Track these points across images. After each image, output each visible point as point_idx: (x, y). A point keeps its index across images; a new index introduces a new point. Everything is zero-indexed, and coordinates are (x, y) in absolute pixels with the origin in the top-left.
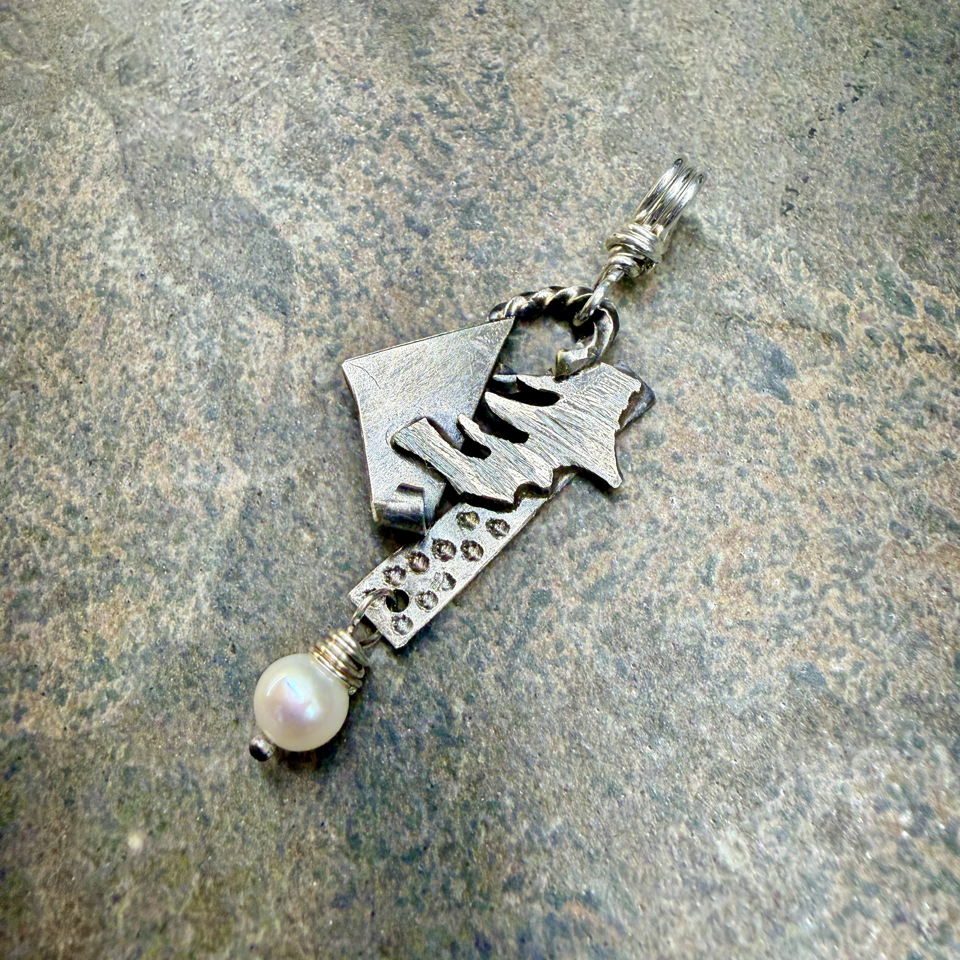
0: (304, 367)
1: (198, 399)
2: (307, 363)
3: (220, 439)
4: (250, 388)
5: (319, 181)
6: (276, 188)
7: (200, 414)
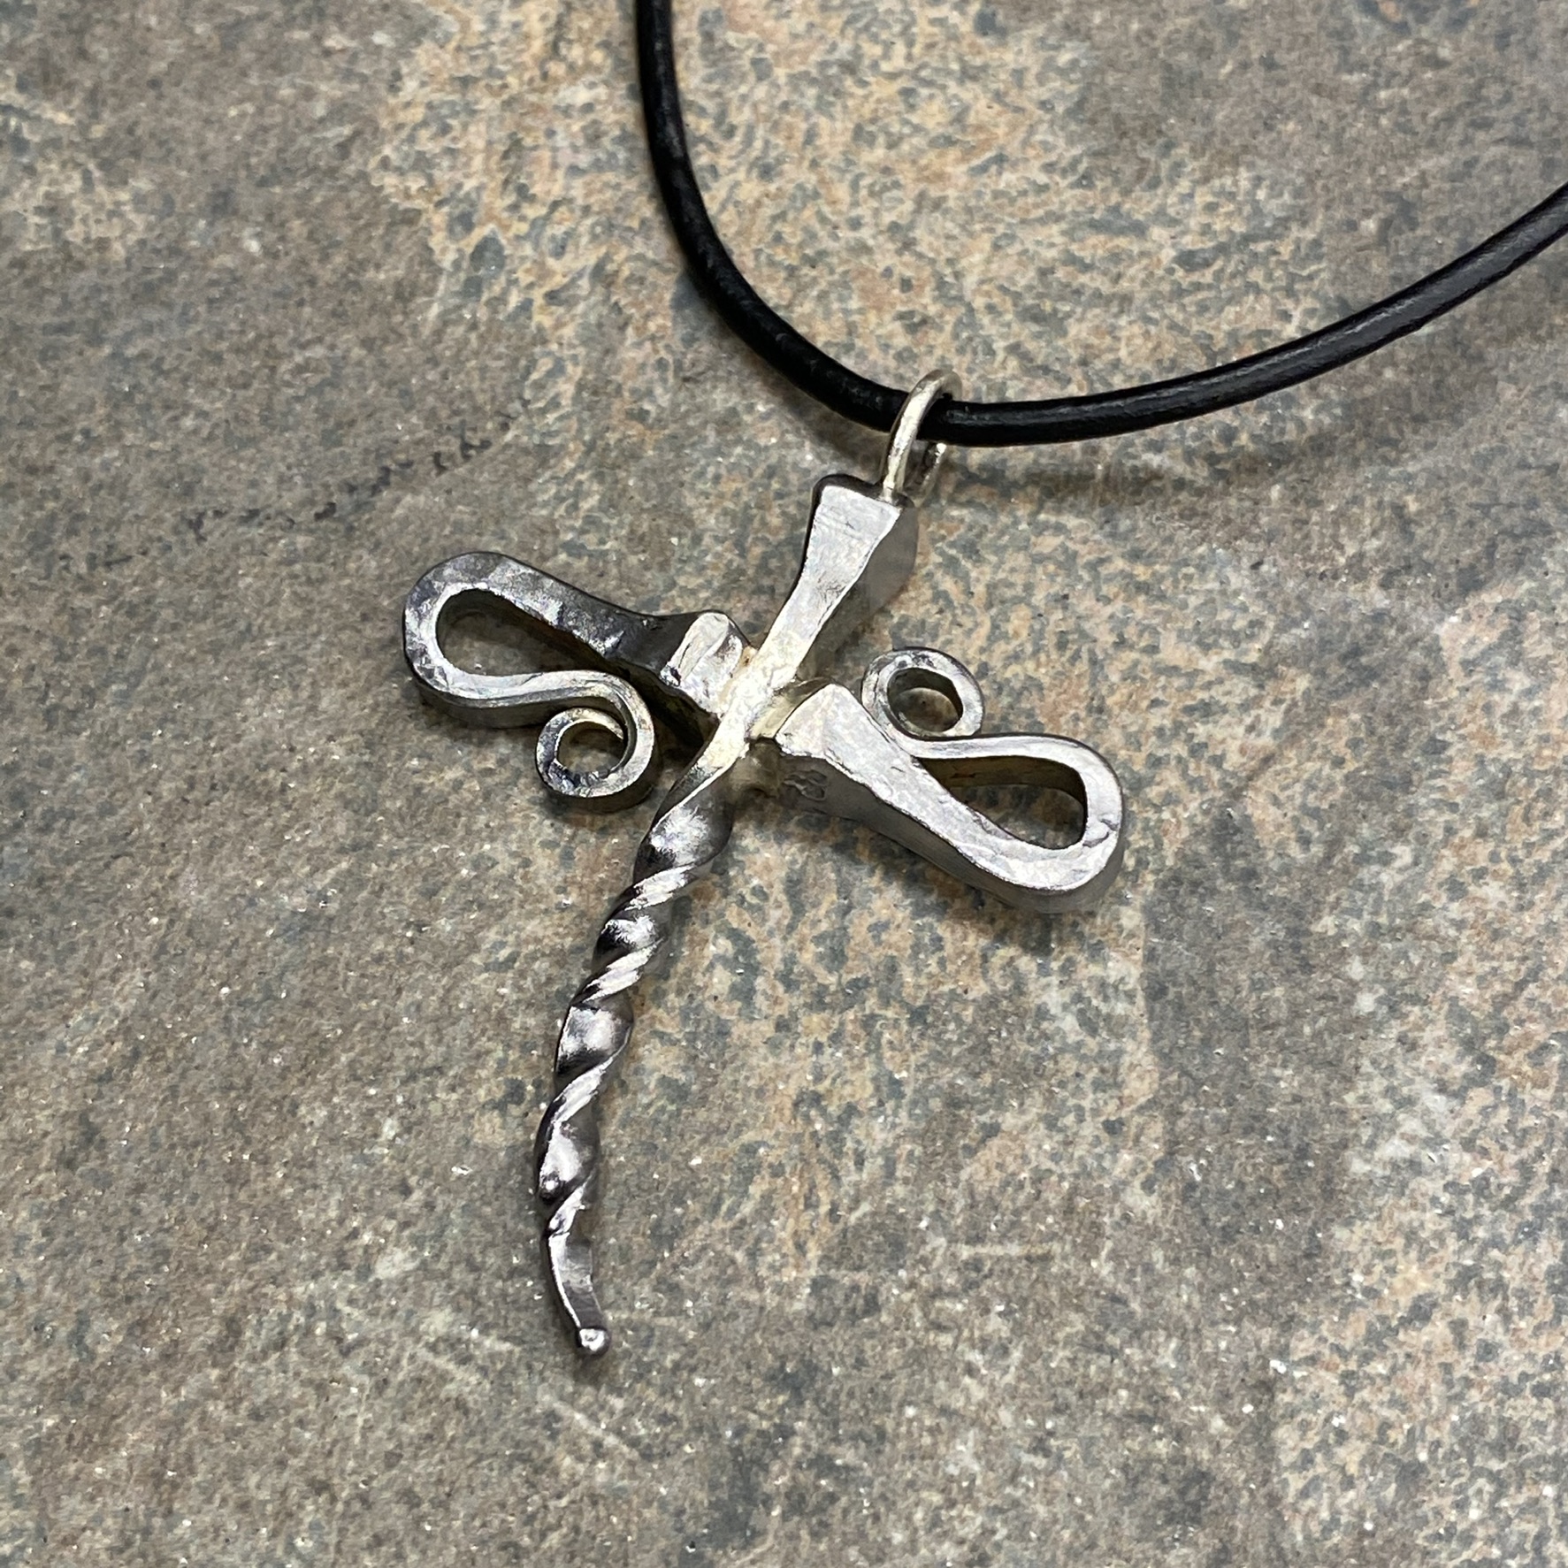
0: (1258, 717)
1: (1439, 782)
2: (1248, 721)
3: (1444, 706)
4: (1354, 744)
5: (1019, 988)
6: (1093, 1032)
7: (1450, 760)
